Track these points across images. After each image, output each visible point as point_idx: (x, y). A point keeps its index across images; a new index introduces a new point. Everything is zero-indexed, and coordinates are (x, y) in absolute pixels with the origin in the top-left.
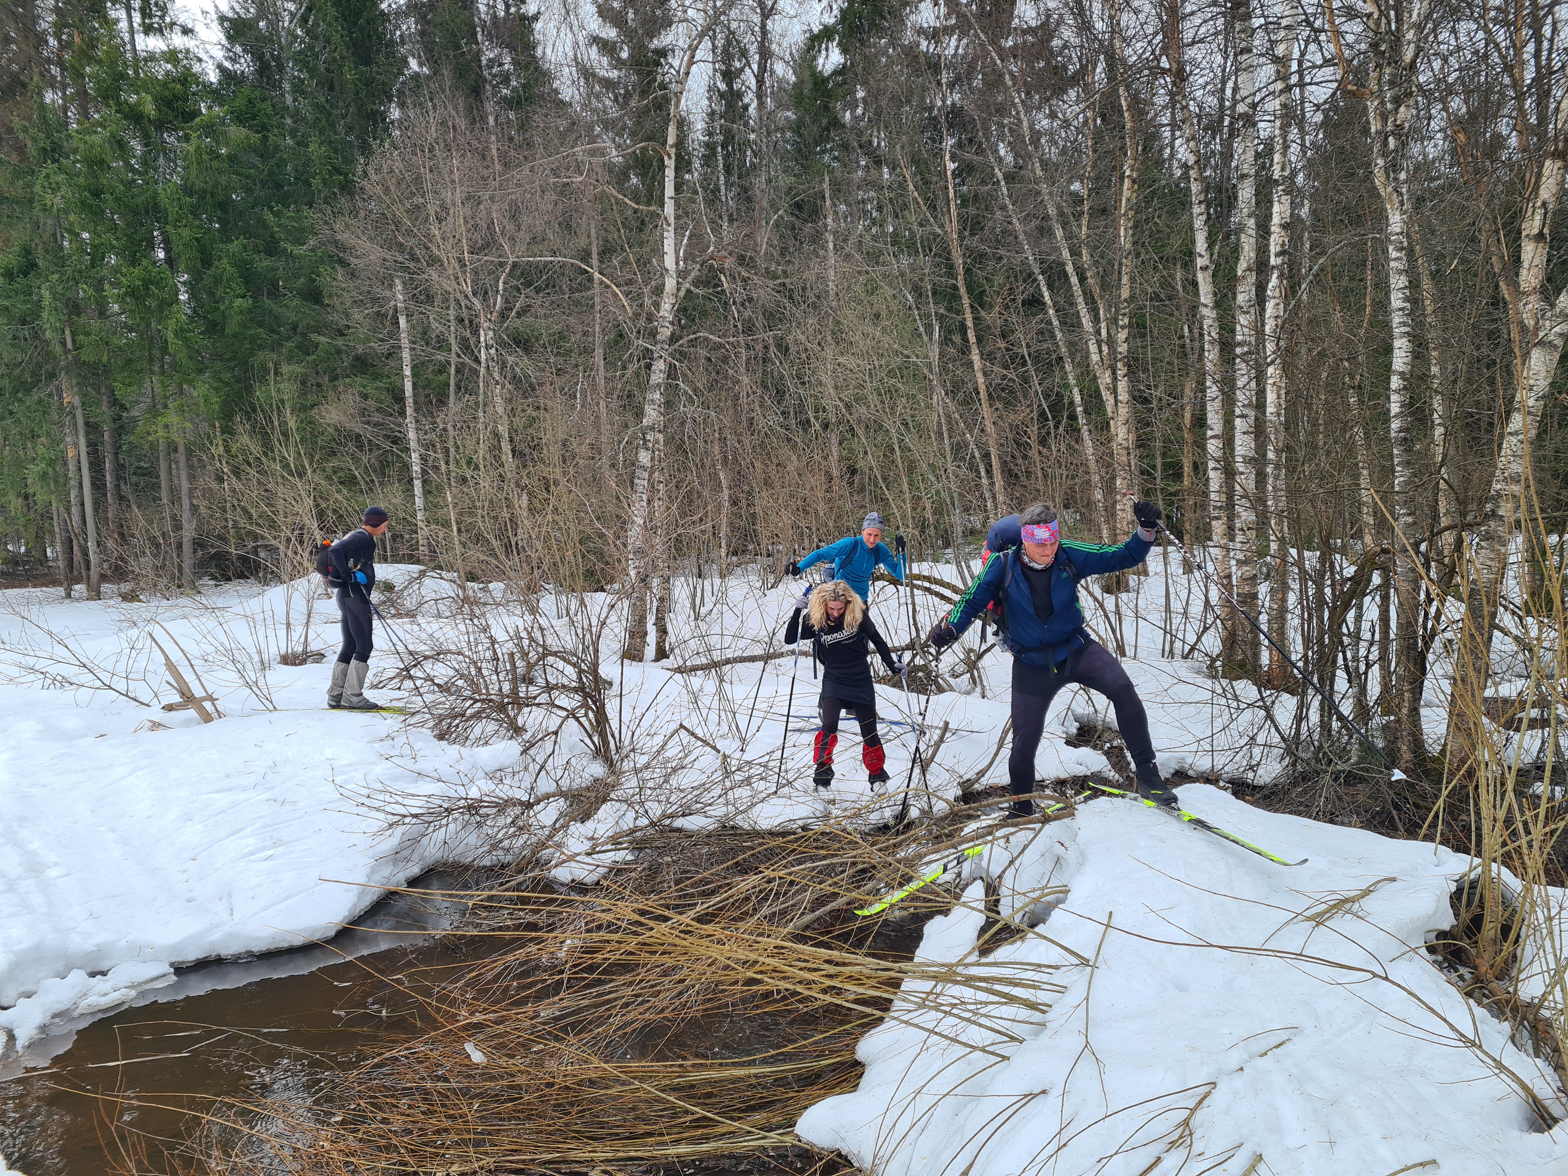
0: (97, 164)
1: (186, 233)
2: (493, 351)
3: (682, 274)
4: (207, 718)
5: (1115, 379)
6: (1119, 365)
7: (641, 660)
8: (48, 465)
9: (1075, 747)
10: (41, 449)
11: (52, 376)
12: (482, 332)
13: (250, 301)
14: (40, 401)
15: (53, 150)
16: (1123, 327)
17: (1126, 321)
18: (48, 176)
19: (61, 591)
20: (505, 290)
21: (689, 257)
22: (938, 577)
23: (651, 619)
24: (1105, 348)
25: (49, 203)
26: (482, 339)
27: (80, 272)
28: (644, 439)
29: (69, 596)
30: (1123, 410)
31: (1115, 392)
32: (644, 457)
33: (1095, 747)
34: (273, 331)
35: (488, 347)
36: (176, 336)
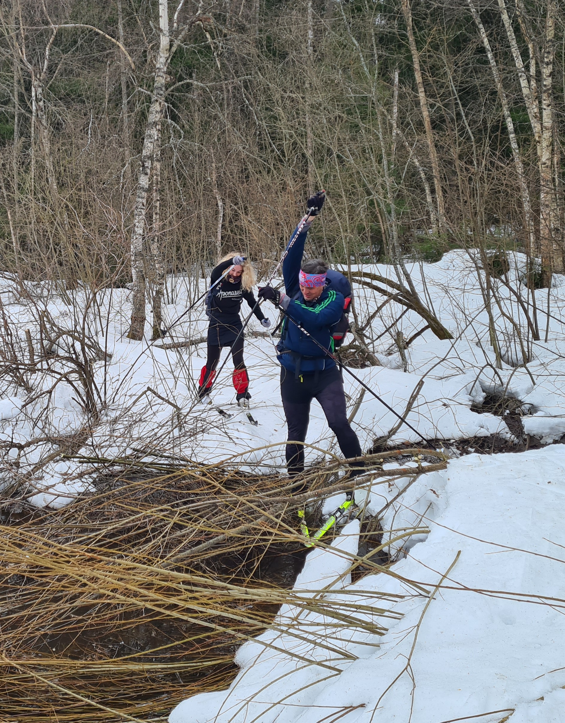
2: (41, 103)
3: (174, 33)
5: (541, 109)
6: (544, 96)
7: (140, 339)
9: (479, 413)
12: (33, 89)
16: (548, 64)
17: (551, 57)
20: (50, 55)
21: (183, 19)
22: (377, 274)
23: (148, 307)
24: (533, 83)
26: (33, 94)
28: (143, 166)
30: (547, 135)
31: (541, 119)
32: (144, 181)
33: (495, 413)
35: (37, 100)
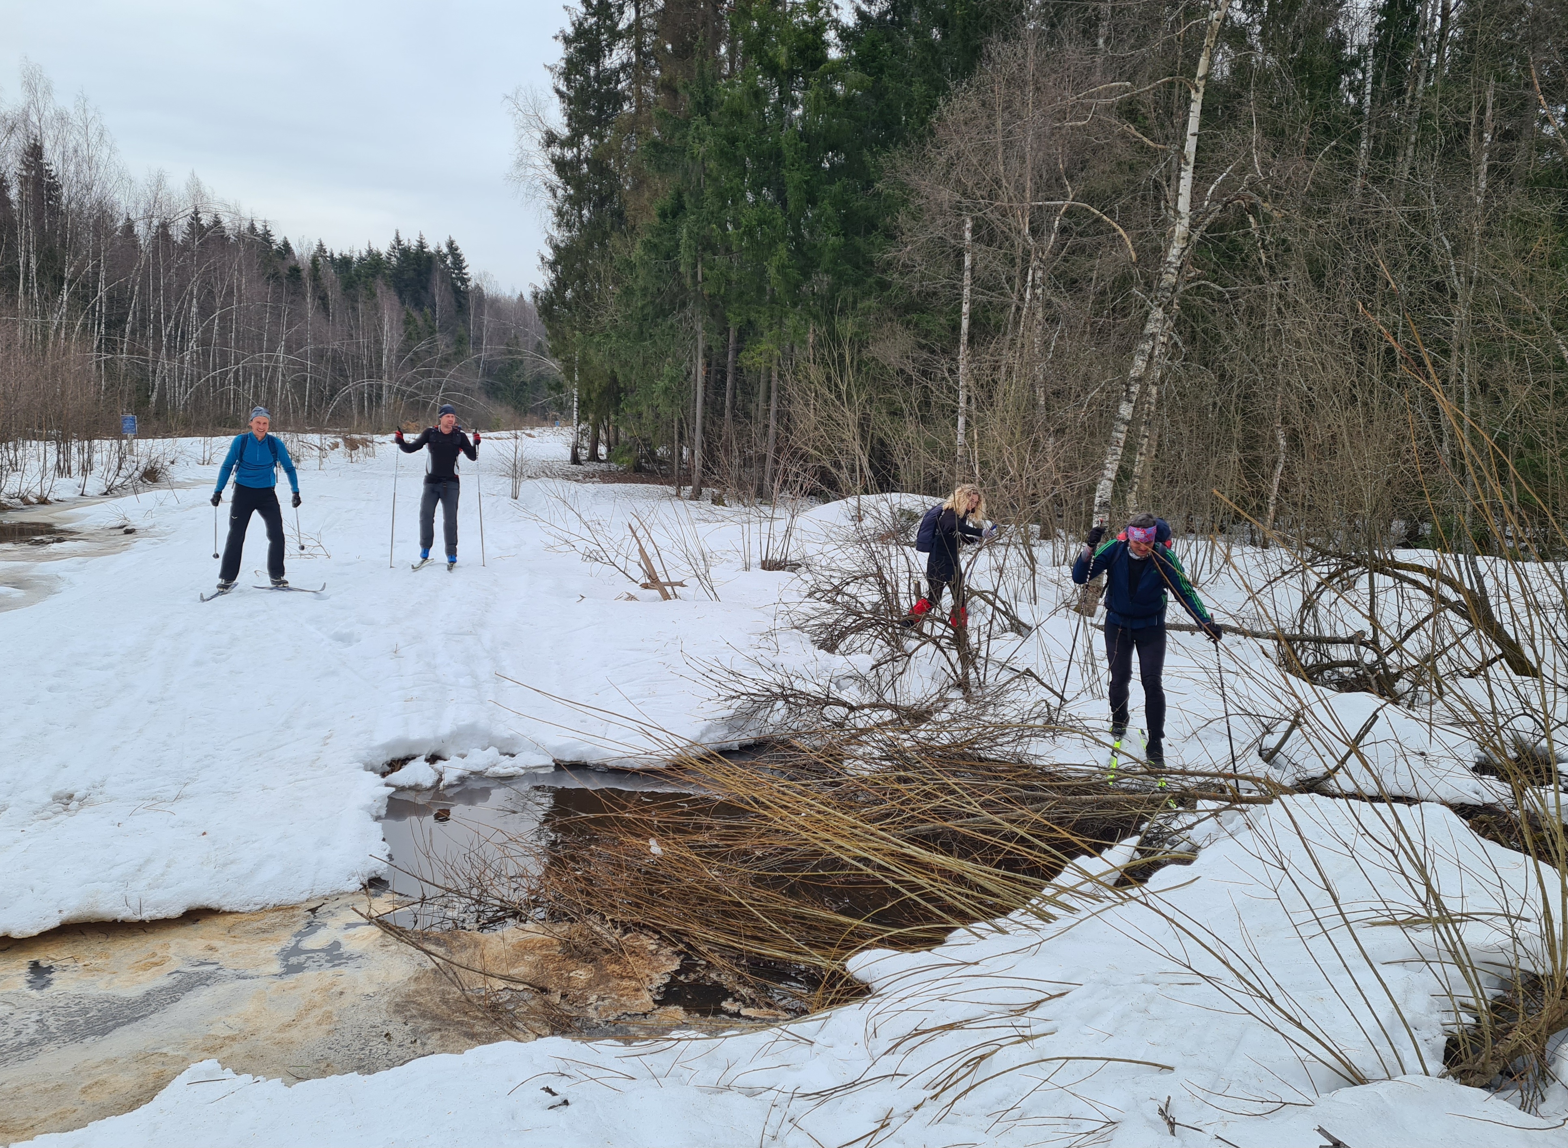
0: (738, 115)
1: (797, 176)
2: (1038, 290)
4: (666, 597)
8: (670, 381)
10: (667, 368)
11: (684, 304)
12: (1030, 271)
13: (843, 240)
14: (672, 326)
15: (706, 103)
18: (697, 128)
19: (672, 490)
25: (696, 152)
26: (1030, 278)
27: (712, 213)
28: (1127, 391)
29: (678, 495)
32: (1126, 410)
34: (858, 268)
35: (1034, 287)
36: (778, 271)
